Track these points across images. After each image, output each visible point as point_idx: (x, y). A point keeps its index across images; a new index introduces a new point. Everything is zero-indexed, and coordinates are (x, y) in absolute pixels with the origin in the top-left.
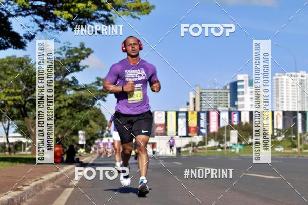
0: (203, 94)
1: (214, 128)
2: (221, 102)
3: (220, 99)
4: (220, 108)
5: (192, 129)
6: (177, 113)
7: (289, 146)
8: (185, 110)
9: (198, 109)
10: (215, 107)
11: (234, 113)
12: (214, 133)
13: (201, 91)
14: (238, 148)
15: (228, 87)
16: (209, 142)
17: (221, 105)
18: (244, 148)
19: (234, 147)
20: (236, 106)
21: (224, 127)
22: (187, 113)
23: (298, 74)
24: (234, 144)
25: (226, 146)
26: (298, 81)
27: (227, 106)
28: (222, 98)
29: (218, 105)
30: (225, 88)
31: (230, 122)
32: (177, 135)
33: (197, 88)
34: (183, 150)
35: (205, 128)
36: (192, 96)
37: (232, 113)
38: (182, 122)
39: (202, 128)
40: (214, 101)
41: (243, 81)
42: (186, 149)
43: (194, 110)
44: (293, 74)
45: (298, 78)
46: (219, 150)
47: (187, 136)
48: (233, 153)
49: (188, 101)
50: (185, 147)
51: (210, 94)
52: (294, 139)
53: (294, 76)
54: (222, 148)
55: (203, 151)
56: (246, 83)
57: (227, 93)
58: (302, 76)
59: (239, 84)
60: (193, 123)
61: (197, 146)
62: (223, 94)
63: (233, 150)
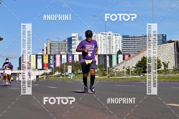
0: (52, 44)
1: (58, 64)
2: (62, 49)
3: (62, 48)
4: (61, 53)
5: (45, 65)
6: (37, 56)
7: (102, 75)
8: (42, 54)
9: (49, 53)
10: (59, 52)
11: (70, 56)
12: (58, 67)
13: (51, 43)
14: (72, 76)
15: (67, 40)
16: (55, 73)
17: (62, 51)
18: (75, 76)
19: (70, 75)
20: (71, 52)
21: (64, 64)
22: (42, 56)
23: (107, 33)
24: (70, 74)
25: (65, 75)
26: (107, 37)
27: (66, 52)
28: (63, 47)
29: (60, 51)
30: (65, 41)
31: (67, 61)
32: (37, 68)
33: (48, 41)
34: (40, 77)
35: (53, 64)
36: (45, 46)
37: (69, 56)
38: (39, 61)
39: (51, 64)
40: (58, 48)
41: (75, 37)
42: (42, 77)
43: (47, 54)
44: (104, 33)
45: (107, 35)
46: (61, 77)
47: (43, 69)
48: (69, 78)
49: (43, 49)
50: (41, 76)
51: (56, 44)
52: (105, 71)
53: (105, 35)
54: (63, 76)
55: (52, 78)
56: (77, 38)
57: (66, 44)
58: (109, 34)
59: (72, 38)
60: (46, 61)
61: (48, 75)
62: (63, 44)
63: (69, 77)
